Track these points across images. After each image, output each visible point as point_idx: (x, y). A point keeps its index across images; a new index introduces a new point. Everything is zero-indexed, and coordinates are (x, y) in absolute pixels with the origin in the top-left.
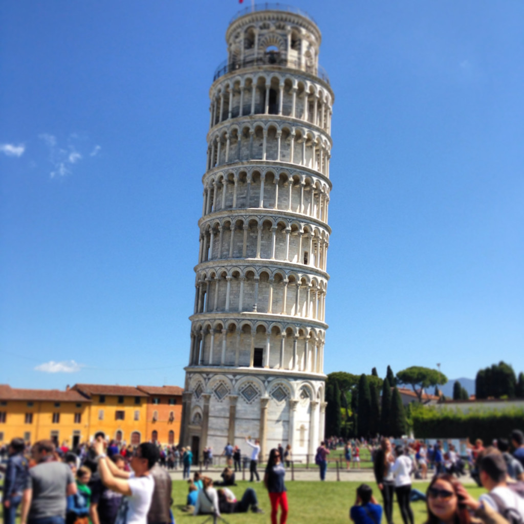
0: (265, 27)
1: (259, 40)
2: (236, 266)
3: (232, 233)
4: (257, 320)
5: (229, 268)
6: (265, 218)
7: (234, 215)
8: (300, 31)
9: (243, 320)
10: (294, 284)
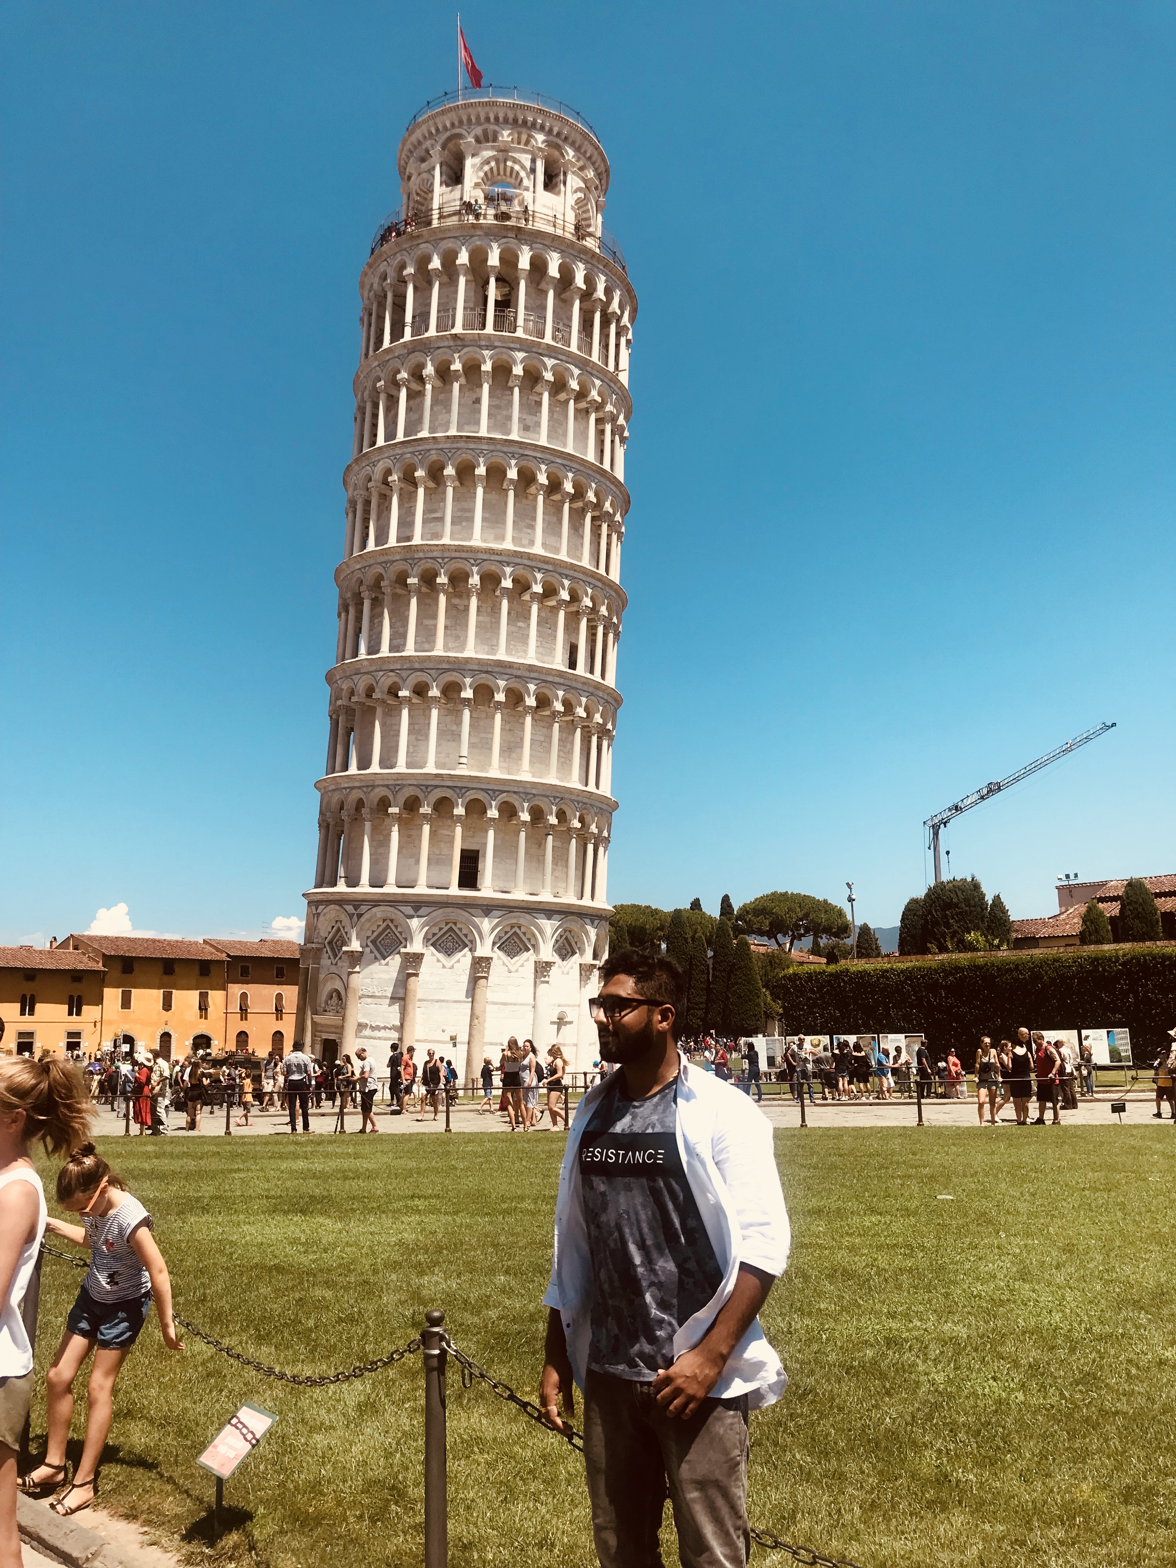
0: (487, 138)
1: (473, 166)
2: (421, 670)
4: (469, 789)
5: (404, 674)
6: (486, 566)
7: (416, 556)
8: (563, 154)
9: (437, 787)
10: (548, 713)
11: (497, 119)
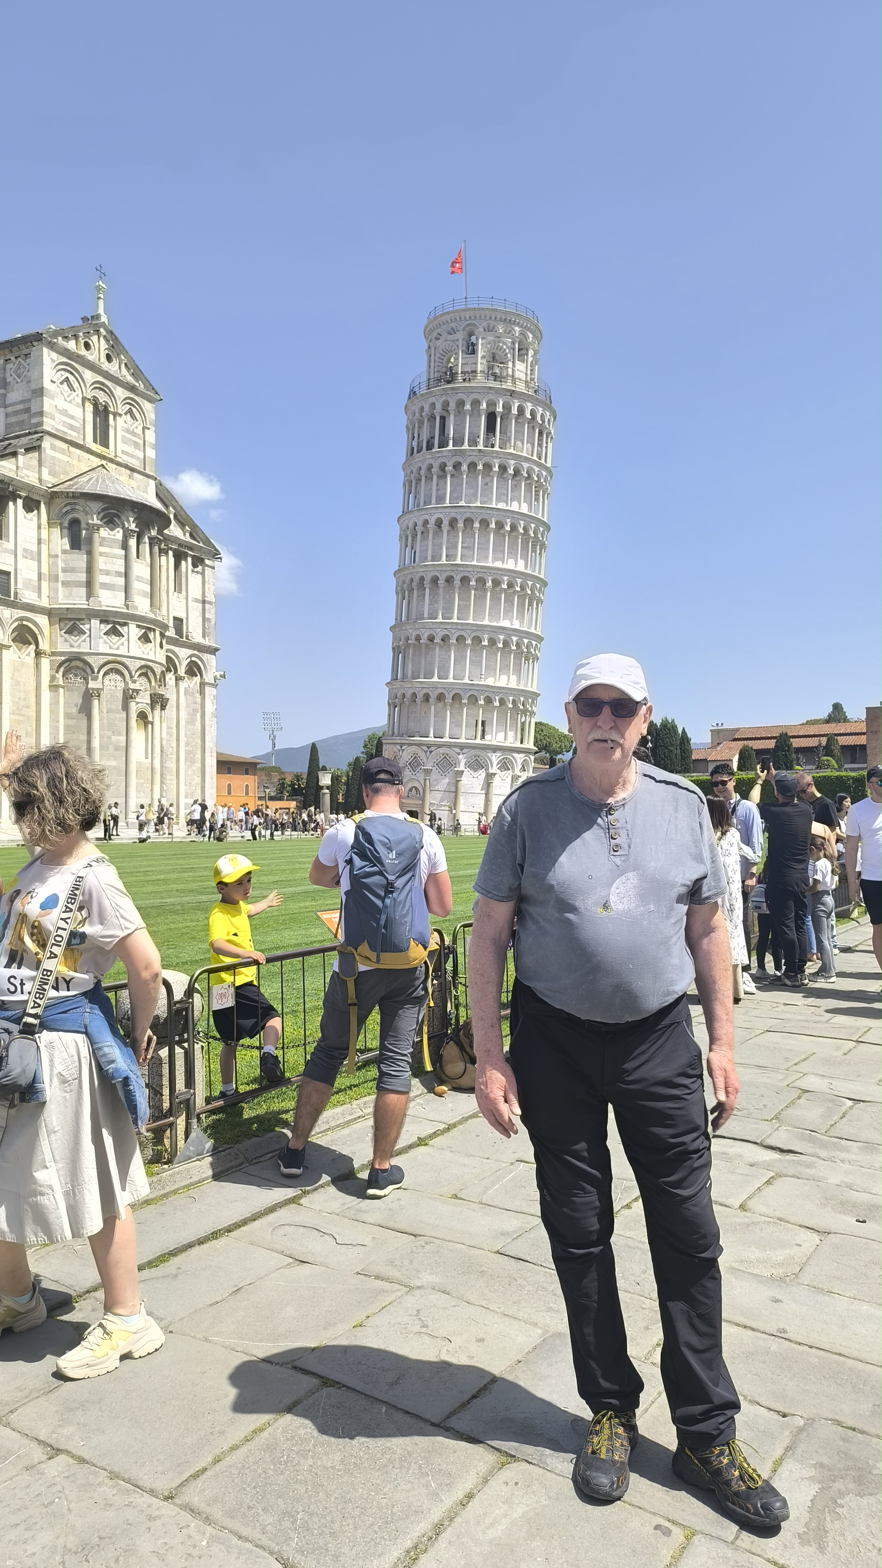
0: (489, 329)
1: (482, 344)
2: (462, 630)
3: (457, 590)
4: (486, 691)
5: (453, 631)
6: (495, 576)
7: (459, 569)
8: (526, 338)
9: (470, 690)
11: (496, 318)
